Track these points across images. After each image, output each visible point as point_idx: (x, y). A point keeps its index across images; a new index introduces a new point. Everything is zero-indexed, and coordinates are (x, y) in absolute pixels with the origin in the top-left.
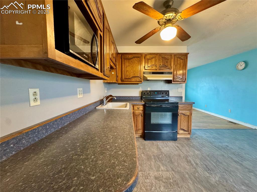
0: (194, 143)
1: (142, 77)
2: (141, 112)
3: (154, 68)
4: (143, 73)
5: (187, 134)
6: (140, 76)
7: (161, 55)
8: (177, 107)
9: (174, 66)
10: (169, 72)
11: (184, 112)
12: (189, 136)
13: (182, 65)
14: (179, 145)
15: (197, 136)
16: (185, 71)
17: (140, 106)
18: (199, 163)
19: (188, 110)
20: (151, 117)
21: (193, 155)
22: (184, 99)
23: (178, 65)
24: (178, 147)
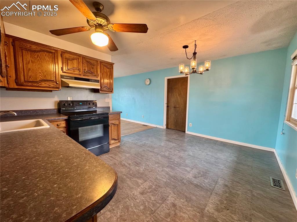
0: (124, 149)
1: (59, 82)
2: (62, 129)
3: (77, 72)
4: (60, 76)
5: (117, 142)
6: (55, 81)
7: (85, 58)
8: (107, 118)
9: (101, 73)
10: (95, 80)
11: (113, 122)
12: (119, 144)
13: (108, 74)
14: (112, 155)
15: (125, 142)
16: (111, 81)
17: (60, 122)
18: (131, 163)
19: (117, 119)
20: (79, 133)
21: (126, 159)
22: (111, 109)
23: (105, 74)
24: (111, 157)
